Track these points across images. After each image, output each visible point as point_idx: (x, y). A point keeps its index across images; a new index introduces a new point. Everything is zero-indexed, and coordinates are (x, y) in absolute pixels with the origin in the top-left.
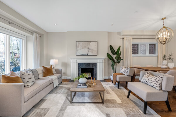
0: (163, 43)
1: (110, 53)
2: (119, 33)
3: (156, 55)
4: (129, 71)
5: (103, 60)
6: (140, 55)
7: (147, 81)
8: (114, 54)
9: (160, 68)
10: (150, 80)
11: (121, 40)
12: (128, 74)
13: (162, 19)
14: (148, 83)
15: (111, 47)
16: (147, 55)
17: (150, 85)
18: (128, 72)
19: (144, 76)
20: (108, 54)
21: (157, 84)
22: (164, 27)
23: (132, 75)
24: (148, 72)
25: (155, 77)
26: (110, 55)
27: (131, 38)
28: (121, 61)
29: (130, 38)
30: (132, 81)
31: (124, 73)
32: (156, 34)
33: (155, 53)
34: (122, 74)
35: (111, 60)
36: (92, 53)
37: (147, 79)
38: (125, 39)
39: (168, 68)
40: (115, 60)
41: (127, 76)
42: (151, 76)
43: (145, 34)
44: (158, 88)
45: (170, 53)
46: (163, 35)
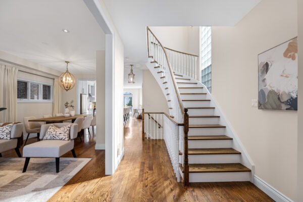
0: (66, 88)
3: (50, 101)
4: (13, 129)
6: (29, 99)
7: (55, 136)
9: (64, 116)
10: (58, 133)
13: (66, 62)
14: (56, 137)
16: (39, 100)
17: (58, 139)
18: (13, 133)
19: (49, 130)
21: (66, 135)
22: (67, 71)
23: (20, 136)
24: (52, 124)
25: (62, 128)
27: (16, 69)
29: (14, 69)
32: (59, 75)
33: (49, 98)
37: (55, 133)
39: (71, 116)
42: (57, 128)
43: (40, 69)
44: (67, 139)
45: (71, 100)
46: (66, 80)
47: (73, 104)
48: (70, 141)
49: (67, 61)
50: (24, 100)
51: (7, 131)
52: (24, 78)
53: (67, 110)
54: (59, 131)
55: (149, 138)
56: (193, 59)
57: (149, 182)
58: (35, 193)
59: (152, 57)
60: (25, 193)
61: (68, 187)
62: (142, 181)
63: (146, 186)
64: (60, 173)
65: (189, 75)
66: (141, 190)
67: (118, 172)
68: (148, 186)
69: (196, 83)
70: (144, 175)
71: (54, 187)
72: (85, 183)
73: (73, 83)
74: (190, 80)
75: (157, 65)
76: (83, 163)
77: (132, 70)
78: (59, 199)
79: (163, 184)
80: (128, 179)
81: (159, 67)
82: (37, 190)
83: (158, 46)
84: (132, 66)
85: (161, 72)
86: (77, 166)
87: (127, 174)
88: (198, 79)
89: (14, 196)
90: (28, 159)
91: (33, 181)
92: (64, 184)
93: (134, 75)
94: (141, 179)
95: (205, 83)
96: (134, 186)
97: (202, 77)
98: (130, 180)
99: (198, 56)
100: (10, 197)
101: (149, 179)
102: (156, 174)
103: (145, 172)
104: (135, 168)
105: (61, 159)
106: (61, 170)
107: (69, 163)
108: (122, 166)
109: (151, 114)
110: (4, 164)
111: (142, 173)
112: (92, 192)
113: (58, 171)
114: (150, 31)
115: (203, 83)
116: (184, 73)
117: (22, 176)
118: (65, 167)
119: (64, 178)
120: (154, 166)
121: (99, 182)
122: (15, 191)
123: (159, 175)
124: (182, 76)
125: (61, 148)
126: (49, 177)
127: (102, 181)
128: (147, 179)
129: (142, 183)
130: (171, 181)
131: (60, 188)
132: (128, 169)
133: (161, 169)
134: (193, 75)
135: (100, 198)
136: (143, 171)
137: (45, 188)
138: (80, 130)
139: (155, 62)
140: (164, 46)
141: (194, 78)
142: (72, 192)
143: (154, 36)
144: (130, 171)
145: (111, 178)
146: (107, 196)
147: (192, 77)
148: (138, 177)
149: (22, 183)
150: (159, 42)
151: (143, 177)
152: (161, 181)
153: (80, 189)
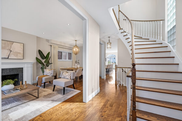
0: (76, 54)
1: (39, 58)
2: (48, 41)
3: (71, 60)
4: (53, 72)
5: (31, 64)
6: (63, 60)
7: (65, 76)
8: (43, 59)
9: (75, 68)
11: (50, 46)
12: (52, 75)
15: (40, 52)
16: (67, 60)
17: (66, 78)
18: (52, 74)
19: (63, 74)
20: (37, 58)
21: (69, 76)
22: (76, 45)
23: (55, 75)
26: (39, 60)
27: (57, 46)
28: (50, 65)
30: (55, 79)
31: (48, 75)
33: (71, 59)
34: (47, 76)
35: (41, 64)
36: (17, 56)
38: (53, 46)
39: (77, 68)
40: (45, 64)
41: (51, 77)
43: (66, 46)
44: (69, 79)
45: (78, 60)
46: (75, 50)
47: (79, 62)
48: (71, 80)
49: (76, 40)
50: (60, 60)
51: (51, 73)
52: (61, 50)
53: (76, 65)
54: (67, 74)
55: (123, 85)
56: (159, 24)
57: (106, 114)
58: (52, 102)
59: (122, 29)
60: (49, 101)
61: (64, 103)
62: (101, 112)
63: (102, 116)
64: (64, 95)
65: (155, 38)
66: (98, 118)
67: (90, 102)
68: (104, 117)
69: (162, 43)
70: (105, 108)
71: (59, 101)
72: (71, 103)
73: (78, 51)
74: (155, 41)
75: (125, 34)
76: (76, 92)
77: (109, 40)
78: (58, 108)
79: (115, 119)
80: (94, 108)
81: (127, 35)
82: (53, 101)
83: (126, 20)
84: (109, 37)
85: (128, 38)
86: (72, 93)
87: (95, 105)
88: (163, 40)
89: (45, 101)
90: (55, 86)
91: (54, 96)
92: (63, 101)
93: (111, 43)
94: (101, 110)
95: (170, 42)
96: (95, 114)
97: (168, 37)
98: (94, 109)
99: (164, 20)
100: (44, 100)
101: (106, 112)
102: (113, 110)
103: (106, 106)
104: (102, 102)
105: (66, 88)
106: (66, 94)
107: (70, 91)
108: (94, 99)
109: (124, 69)
110: (50, 86)
111: (103, 107)
112: (72, 109)
113: (64, 94)
114: (121, 12)
115: (168, 43)
116: (150, 37)
117: (52, 93)
118: (68, 93)
119: (65, 98)
120: (114, 104)
121: (78, 105)
122: (46, 99)
123: (115, 111)
124: (149, 39)
125: (66, 83)
126: (60, 96)
127: (80, 105)
128: (105, 112)
129: (101, 113)
130: (122, 119)
131: (61, 102)
132: (96, 102)
133: (119, 108)
134: (159, 36)
135: (74, 114)
136: (105, 106)
137: (56, 101)
138: (80, 75)
139: (125, 32)
140: (130, 19)
141: (160, 39)
142: (64, 106)
143: (123, 14)
144: (98, 103)
145: (85, 104)
146: (78, 114)
147: (157, 38)
148: (100, 108)
149: (51, 96)
150: (127, 18)
151: (103, 110)
152: (115, 116)
153: (68, 106)
